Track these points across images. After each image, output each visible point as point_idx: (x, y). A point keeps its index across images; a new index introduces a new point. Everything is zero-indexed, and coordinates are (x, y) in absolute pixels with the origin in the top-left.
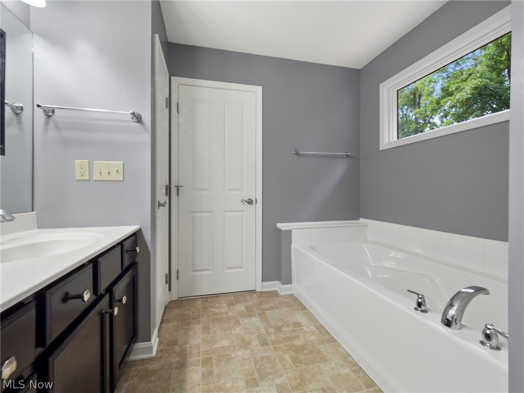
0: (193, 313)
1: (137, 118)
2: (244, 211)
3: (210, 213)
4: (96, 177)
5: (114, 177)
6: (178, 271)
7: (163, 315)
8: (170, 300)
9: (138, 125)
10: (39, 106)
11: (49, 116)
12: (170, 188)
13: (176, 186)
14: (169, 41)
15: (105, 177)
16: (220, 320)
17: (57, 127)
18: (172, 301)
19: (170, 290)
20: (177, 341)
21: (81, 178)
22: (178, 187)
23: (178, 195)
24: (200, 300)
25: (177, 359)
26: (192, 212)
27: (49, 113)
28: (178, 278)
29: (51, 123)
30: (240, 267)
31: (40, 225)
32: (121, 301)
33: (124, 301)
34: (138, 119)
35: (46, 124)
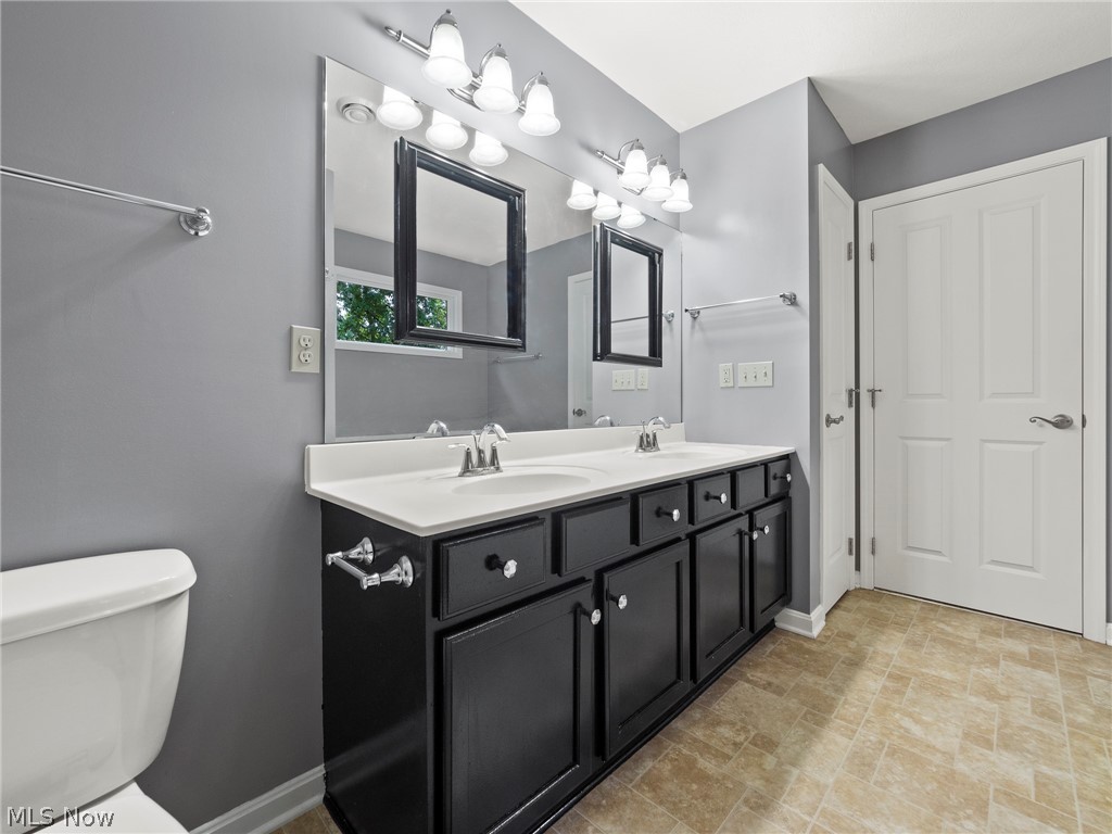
0: (896, 615)
1: (790, 300)
2: (1041, 443)
3: (944, 443)
4: (741, 383)
5: (763, 381)
6: (873, 539)
7: (840, 600)
8: (858, 586)
9: (791, 308)
10: (686, 310)
11: (695, 318)
12: (858, 395)
13: (869, 391)
14: (853, 143)
15: (751, 382)
16: (951, 644)
17: (702, 329)
18: (861, 588)
19: (858, 567)
20: (855, 637)
21: (723, 385)
22: (873, 392)
23: (873, 405)
24: (918, 606)
25: (847, 654)
26: (902, 438)
27: (695, 315)
28: (873, 552)
29: (697, 327)
30: (1031, 568)
31: (689, 438)
32: (762, 530)
33: (767, 531)
34: (792, 300)
35: (693, 327)
